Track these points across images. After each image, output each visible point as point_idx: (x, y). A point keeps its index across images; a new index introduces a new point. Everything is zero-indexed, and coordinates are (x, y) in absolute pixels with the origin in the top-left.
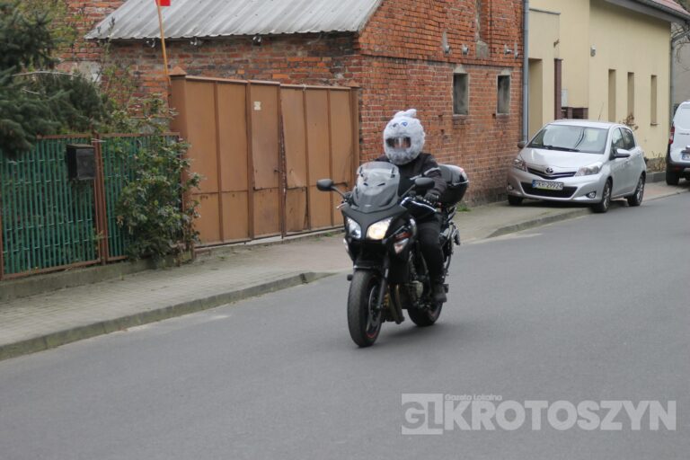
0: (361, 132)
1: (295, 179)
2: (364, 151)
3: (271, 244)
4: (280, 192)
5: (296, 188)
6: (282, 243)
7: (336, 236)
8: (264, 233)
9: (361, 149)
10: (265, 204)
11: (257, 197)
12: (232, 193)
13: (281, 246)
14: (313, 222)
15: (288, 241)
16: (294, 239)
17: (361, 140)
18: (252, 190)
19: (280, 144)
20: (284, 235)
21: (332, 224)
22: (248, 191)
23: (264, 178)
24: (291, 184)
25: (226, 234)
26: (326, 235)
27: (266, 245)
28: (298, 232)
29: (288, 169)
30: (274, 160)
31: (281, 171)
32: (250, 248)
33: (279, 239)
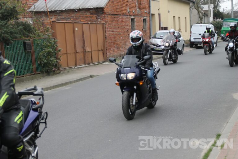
0: (106, 35)
1: (88, 49)
2: (107, 41)
3: (82, 67)
4: (84, 53)
5: (88, 52)
6: (85, 67)
7: (100, 65)
8: (80, 64)
9: (106, 40)
10: (80, 56)
11: (77, 55)
12: (71, 53)
13: (84, 68)
14: (93, 61)
15: (87, 66)
16: (88, 66)
17: (106, 38)
18: (76, 53)
19: (83, 40)
20: (85, 65)
21: (99, 61)
22: (75, 53)
23: (79, 49)
24: (86, 51)
25: (69, 65)
26: (97, 64)
27: (81, 68)
28: (89, 64)
29: (86, 45)
30: (82, 44)
31: (84, 47)
32: (76, 69)
33: (84, 66)
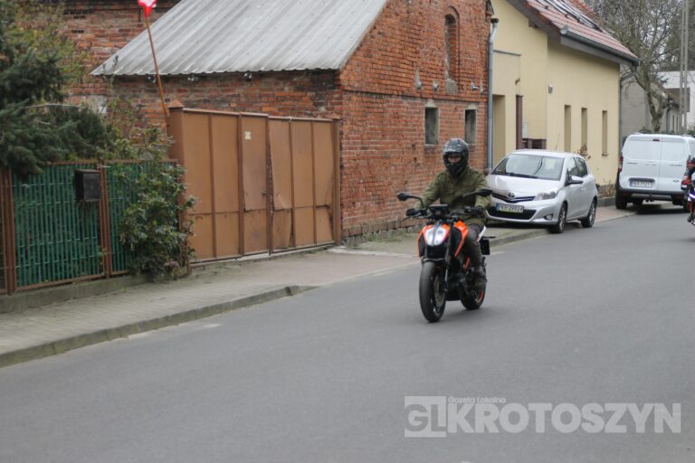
0: (341, 159)
1: (281, 202)
2: (344, 177)
3: (260, 260)
4: (268, 214)
5: (283, 210)
6: (270, 259)
7: (319, 253)
8: (254, 250)
9: (341, 175)
10: (254, 224)
11: (247, 218)
12: (225, 214)
13: (268, 262)
14: (298, 240)
15: (275, 258)
16: (281, 256)
17: (342, 167)
18: (242, 211)
19: (268, 171)
20: (271, 252)
21: (315, 242)
22: (238, 212)
23: (253, 201)
24: (277, 206)
25: (218, 251)
26: (310, 252)
27: (255, 261)
28: (284, 249)
29: (275, 191)
30: (262, 183)
31: (268, 193)
32: (240, 263)
33: (267, 255)
